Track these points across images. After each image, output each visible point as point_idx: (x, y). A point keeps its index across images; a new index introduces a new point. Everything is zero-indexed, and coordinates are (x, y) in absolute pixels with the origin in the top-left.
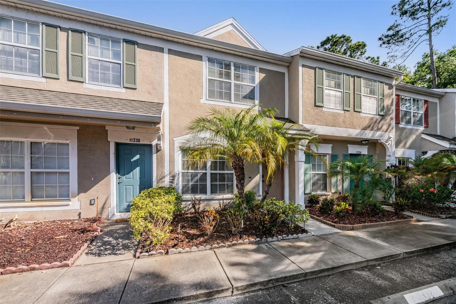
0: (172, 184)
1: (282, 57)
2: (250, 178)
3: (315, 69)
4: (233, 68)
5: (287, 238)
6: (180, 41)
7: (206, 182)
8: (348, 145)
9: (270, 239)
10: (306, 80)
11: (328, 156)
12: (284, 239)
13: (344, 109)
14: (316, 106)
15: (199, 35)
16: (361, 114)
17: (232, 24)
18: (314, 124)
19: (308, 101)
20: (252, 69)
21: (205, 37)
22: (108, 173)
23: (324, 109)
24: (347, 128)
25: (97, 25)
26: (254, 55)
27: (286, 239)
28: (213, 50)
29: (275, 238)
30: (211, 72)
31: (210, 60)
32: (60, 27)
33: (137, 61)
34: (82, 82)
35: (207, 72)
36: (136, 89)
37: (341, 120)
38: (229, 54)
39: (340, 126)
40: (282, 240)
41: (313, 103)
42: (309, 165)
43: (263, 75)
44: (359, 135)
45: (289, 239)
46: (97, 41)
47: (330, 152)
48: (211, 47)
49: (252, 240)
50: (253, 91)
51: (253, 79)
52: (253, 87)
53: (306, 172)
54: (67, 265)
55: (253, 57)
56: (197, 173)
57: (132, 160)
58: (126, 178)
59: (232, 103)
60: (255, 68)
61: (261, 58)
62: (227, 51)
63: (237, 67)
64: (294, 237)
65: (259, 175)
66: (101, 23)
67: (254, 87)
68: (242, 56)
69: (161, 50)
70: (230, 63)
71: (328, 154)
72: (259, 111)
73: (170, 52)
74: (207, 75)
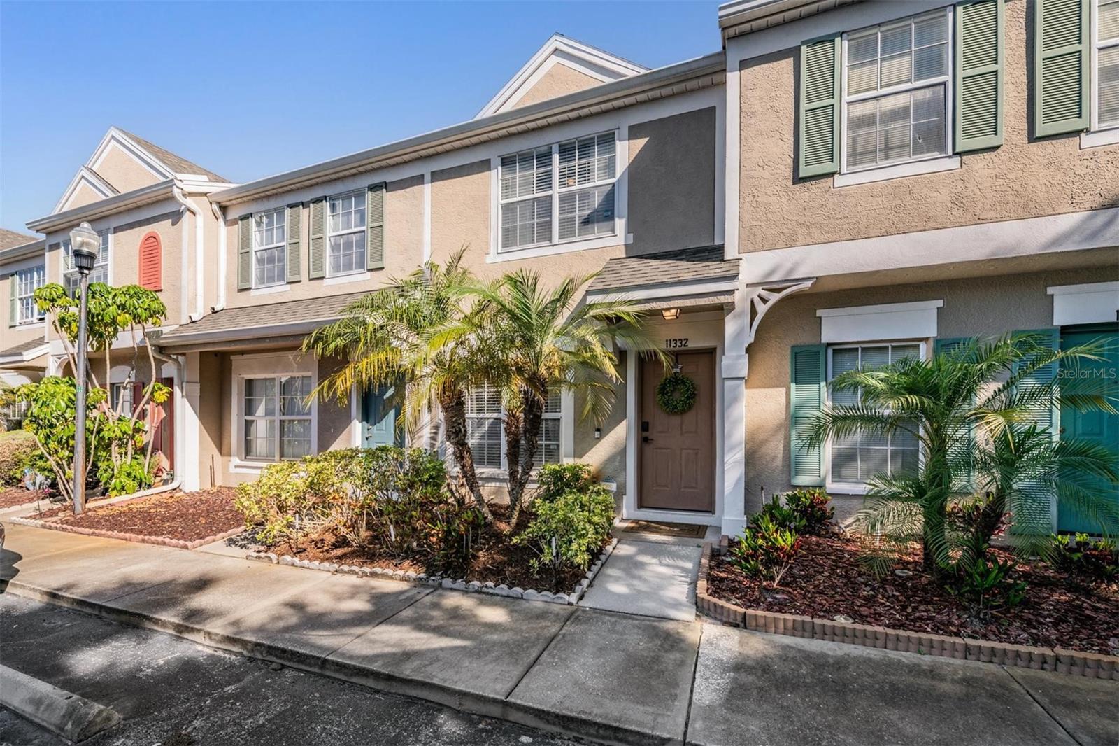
0: (434, 442)
1: (685, 68)
2: (598, 430)
3: (794, 53)
4: (556, 157)
5: (491, 591)
6: (439, 149)
7: (500, 439)
8: (1050, 290)
9: (447, 582)
10: (757, 106)
11: (923, 346)
12: (484, 593)
13: (958, 150)
14: (798, 180)
15: (484, 117)
16: (1086, 140)
17: (556, 49)
18: (791, 243)
19: (766, 174)
20: (607, 140)
21: (498, 113)
22: (348, 421)
23: (839, 181)
24: (983, 221)
25: (338, 179)
26: (605, 102)
27: (487, 593)
28: (511, 135)
29: (460, 584)
30: (507, 188)
31: (507, 162)
32: (302, 203)
33: (385, 218)
34: (322, 278)
35: (500, 189)
36: (383, 268)
37: (943, 196)
38: (549, 126)
39: (932, 224)
40: (476, 592)
41: (789, 173)
42: (816, 386)
43: (642, 142)
44: (1076, 238)
45: (497, 595)
46: (339, 203)
47: (933, 332)
48: (504, 132)
49: (412, 573)
50: (610, 199)
51: (610, 168)
52: (611, 186)
53: (801, 414)
54: (186, 547)
55: (604, 107)
56: (481, 419)
57: (385, 397)
58: (377, 430)
59: (553, 245)
60: (616, 132)
61: (628, 101)
62: (540, 123)
63: (566, 151)
64: (511, 594)
65: (624, 423)
66: (340, 174)
67: (614, 186)
68: (579, 118)
69: (419, 180)
70: (551, 148)
71: (926, 340)
72: (626, 246)
73: (437, 176)
74: (500, 198)
